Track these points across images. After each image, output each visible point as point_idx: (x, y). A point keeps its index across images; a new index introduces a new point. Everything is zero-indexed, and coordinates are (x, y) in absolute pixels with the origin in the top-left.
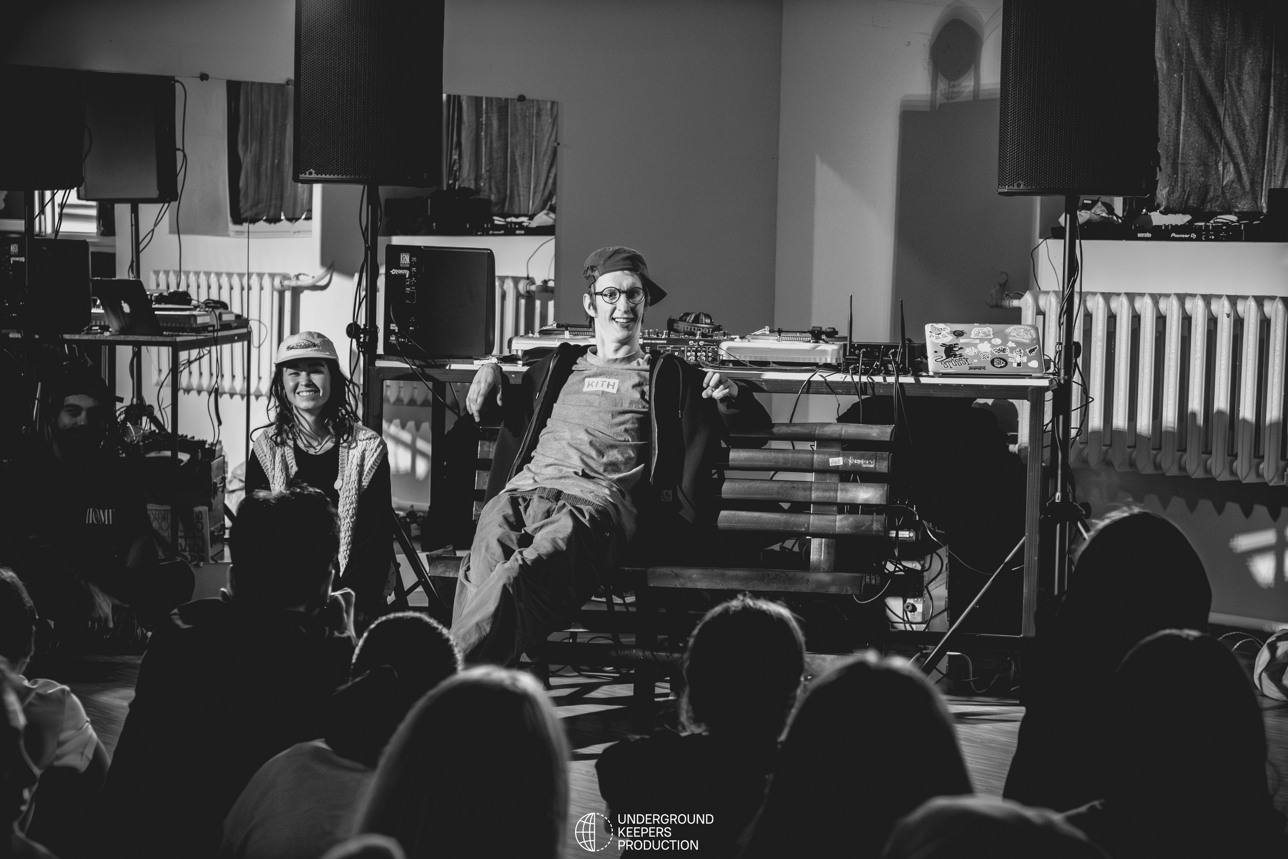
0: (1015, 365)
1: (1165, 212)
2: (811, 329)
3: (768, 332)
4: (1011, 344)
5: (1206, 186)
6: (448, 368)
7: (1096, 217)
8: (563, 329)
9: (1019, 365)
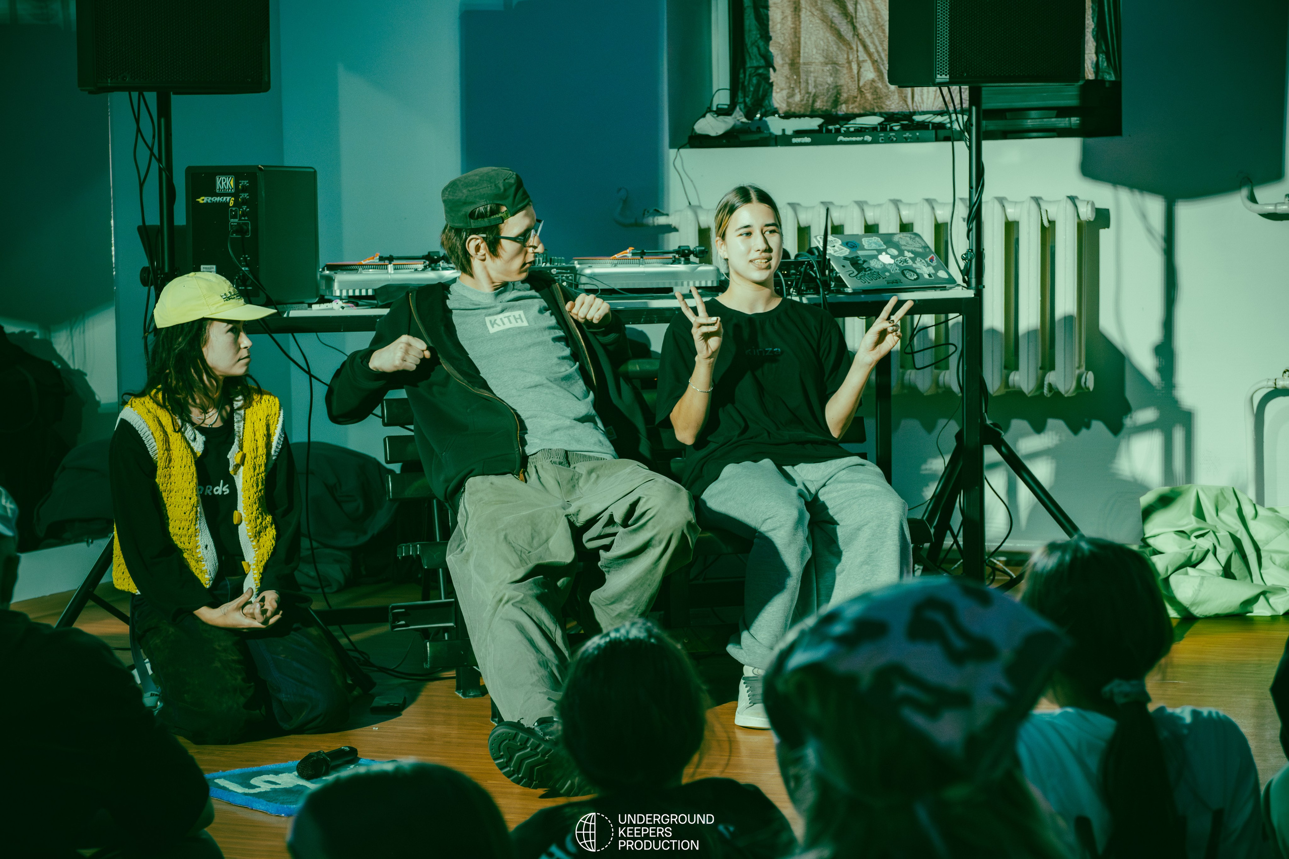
0: (927, 276)
1: (787, 116)
2: (676, 248)
3: (630, 255)
4: (908, 255)
5: (836, 86)
6: (285, 315)
7: (738, 123)
8: (387, 262)
9: (930, 275)
